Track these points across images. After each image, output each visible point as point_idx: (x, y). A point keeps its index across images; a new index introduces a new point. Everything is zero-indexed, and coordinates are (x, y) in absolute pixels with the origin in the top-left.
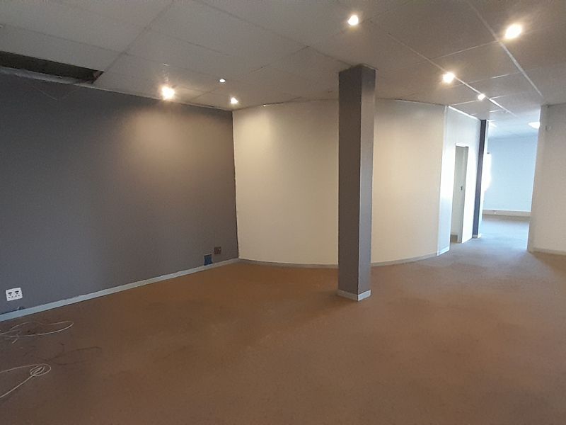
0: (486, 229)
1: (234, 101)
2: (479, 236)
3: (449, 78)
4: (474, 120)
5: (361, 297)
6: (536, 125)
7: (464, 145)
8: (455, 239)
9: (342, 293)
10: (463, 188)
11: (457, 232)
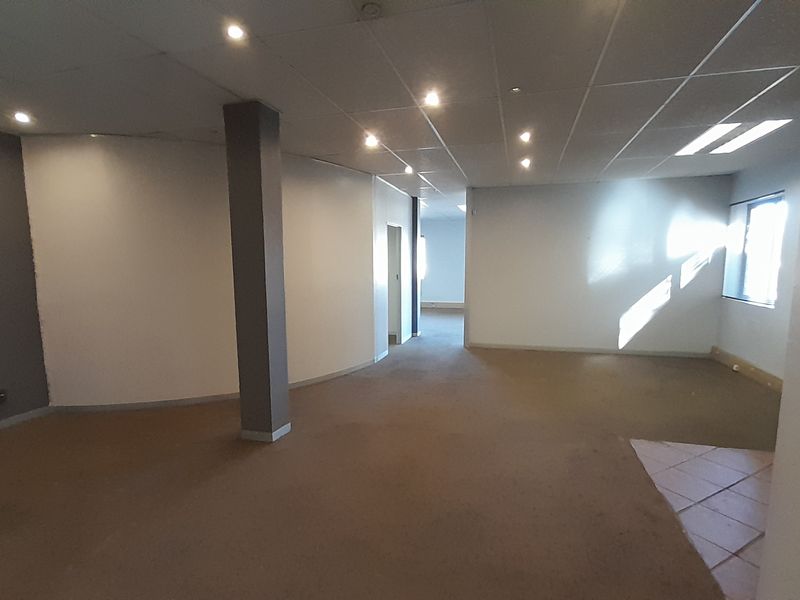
0: (426, 325)
1: (22, 118)
2: (419, 334)
3: (371, 141)
4: (404, 196)
5: (276, 435)
6: (463, 208)
7: (396, 225)
8: (393, 339)
9: (248, 434)
10: (398, 277)
11: (394, 331)
